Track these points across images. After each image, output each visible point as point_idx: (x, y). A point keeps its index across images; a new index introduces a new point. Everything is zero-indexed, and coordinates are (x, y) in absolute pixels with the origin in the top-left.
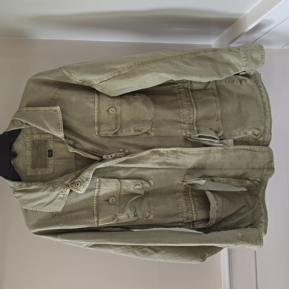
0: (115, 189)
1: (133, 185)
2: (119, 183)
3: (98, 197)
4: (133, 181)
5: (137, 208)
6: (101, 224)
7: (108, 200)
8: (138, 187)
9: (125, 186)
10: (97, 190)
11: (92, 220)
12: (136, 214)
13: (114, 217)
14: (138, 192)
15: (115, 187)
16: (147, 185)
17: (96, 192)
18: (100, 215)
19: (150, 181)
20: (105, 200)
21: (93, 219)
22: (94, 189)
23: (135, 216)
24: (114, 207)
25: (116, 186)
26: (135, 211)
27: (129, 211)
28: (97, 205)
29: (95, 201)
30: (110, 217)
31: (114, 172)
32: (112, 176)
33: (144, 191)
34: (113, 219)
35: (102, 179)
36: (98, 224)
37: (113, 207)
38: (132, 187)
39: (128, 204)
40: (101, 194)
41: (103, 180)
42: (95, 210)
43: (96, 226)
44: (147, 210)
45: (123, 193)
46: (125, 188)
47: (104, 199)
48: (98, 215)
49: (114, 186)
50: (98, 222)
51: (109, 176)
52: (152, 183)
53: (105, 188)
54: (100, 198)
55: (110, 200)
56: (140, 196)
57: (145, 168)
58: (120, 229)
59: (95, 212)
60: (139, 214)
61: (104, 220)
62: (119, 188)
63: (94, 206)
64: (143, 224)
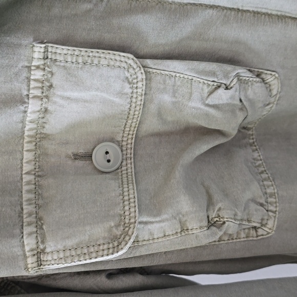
0: (122, 103)
1: (201, 87)
2: (141, 76)
3: (40, 138)
4: (203, 66)
5: (214, 190)
6: (52, 266)
7: (88, 156)
8: (222, 96)
9: (164, 90)
10: (33, 106)
11: (10, 247)
12: (213, 215)
13: (118, 232)
14: (218, 121)
15: (121, 94)
16: (256, 90)
17: (30, 117)
18: (48, 219)
19: (269, 79)
20: (76, 157)
21: (15, 242)
22: (22, 100)
23: (211, 224)
24: (114, 184)
25: (127, 89)
26: (210, 203)
27: (184, 204)
28: (40, 173)
29: (27, 156)
30: (99, 231)
31: (115, 21)
32: (107, 37)
33: (240, 116)
34: (116, 242)
35: (62, 50)
36: (40, 263)
37: (112, 186)
38: (196, 95)
39: (178, 174)
40: (54, 125)
41: (61, 52)
42: (25, 196)
43: (32, 272)
44: (253, 200)
45: (152, 125)
46: (167, 98)
47: (71, 150)
48: (39, 223)
49: (117, 86)
50: (39, 254)
51: (95, 36)
52: (275, 86)
53: (75, 94)
54: (50, 146)
55: (98, 157)
56: (221, 140)
57: (256, 13)
58: (138, 280)
59: (27, 208)
60: (226, 215)
61: (70, 243)
62: (140, 100)
63: (26, 178)
64: (238, 255)
